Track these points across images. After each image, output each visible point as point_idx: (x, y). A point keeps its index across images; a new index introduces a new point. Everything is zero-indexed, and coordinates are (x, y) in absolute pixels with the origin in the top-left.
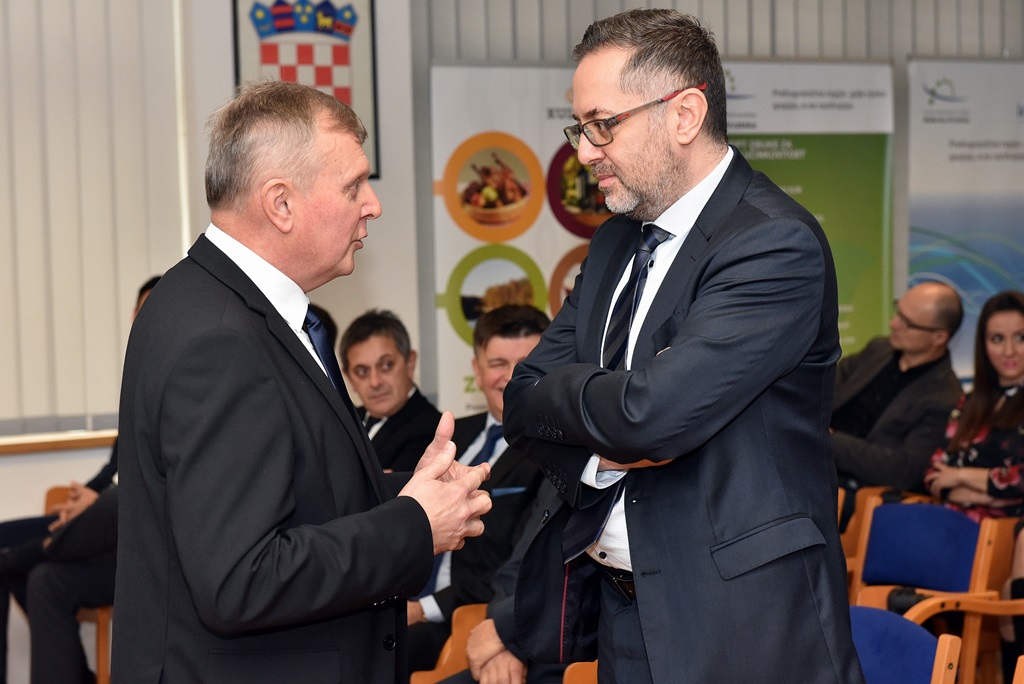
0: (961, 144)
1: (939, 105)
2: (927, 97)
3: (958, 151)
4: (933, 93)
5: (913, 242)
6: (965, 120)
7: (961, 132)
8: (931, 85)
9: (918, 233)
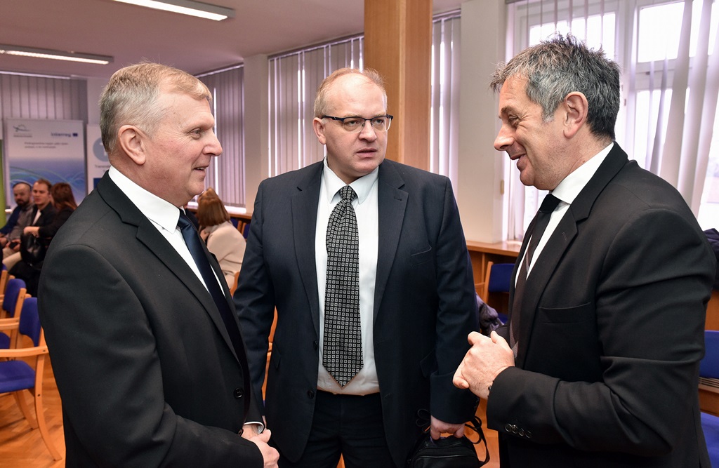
0: (27, 143)
1: (19, 132)
2: (15, 130)
3: (27, 145)
4: (17, 129)
5: (11, 171)
6: (30, 136)
7: (28, 140)
8: (16, 126)
9: (12, 168)
